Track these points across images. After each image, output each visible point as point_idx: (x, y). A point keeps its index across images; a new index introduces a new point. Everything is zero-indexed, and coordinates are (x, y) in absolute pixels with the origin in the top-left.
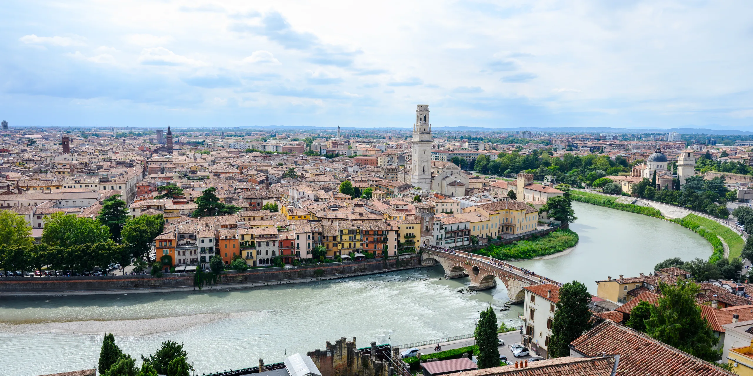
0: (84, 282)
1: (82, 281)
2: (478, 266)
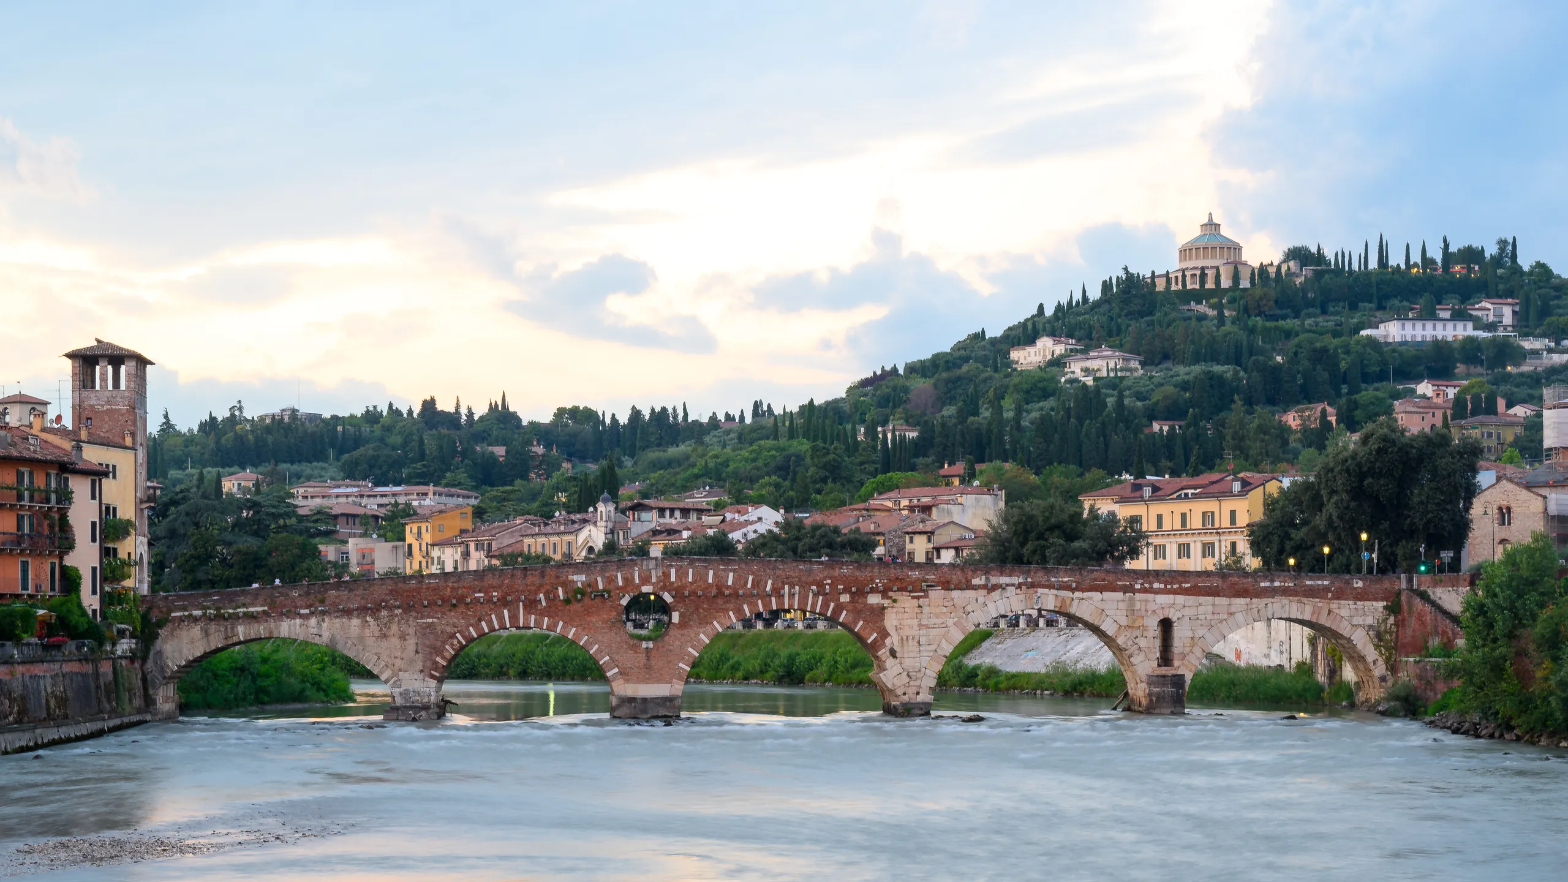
2: (664, 588)
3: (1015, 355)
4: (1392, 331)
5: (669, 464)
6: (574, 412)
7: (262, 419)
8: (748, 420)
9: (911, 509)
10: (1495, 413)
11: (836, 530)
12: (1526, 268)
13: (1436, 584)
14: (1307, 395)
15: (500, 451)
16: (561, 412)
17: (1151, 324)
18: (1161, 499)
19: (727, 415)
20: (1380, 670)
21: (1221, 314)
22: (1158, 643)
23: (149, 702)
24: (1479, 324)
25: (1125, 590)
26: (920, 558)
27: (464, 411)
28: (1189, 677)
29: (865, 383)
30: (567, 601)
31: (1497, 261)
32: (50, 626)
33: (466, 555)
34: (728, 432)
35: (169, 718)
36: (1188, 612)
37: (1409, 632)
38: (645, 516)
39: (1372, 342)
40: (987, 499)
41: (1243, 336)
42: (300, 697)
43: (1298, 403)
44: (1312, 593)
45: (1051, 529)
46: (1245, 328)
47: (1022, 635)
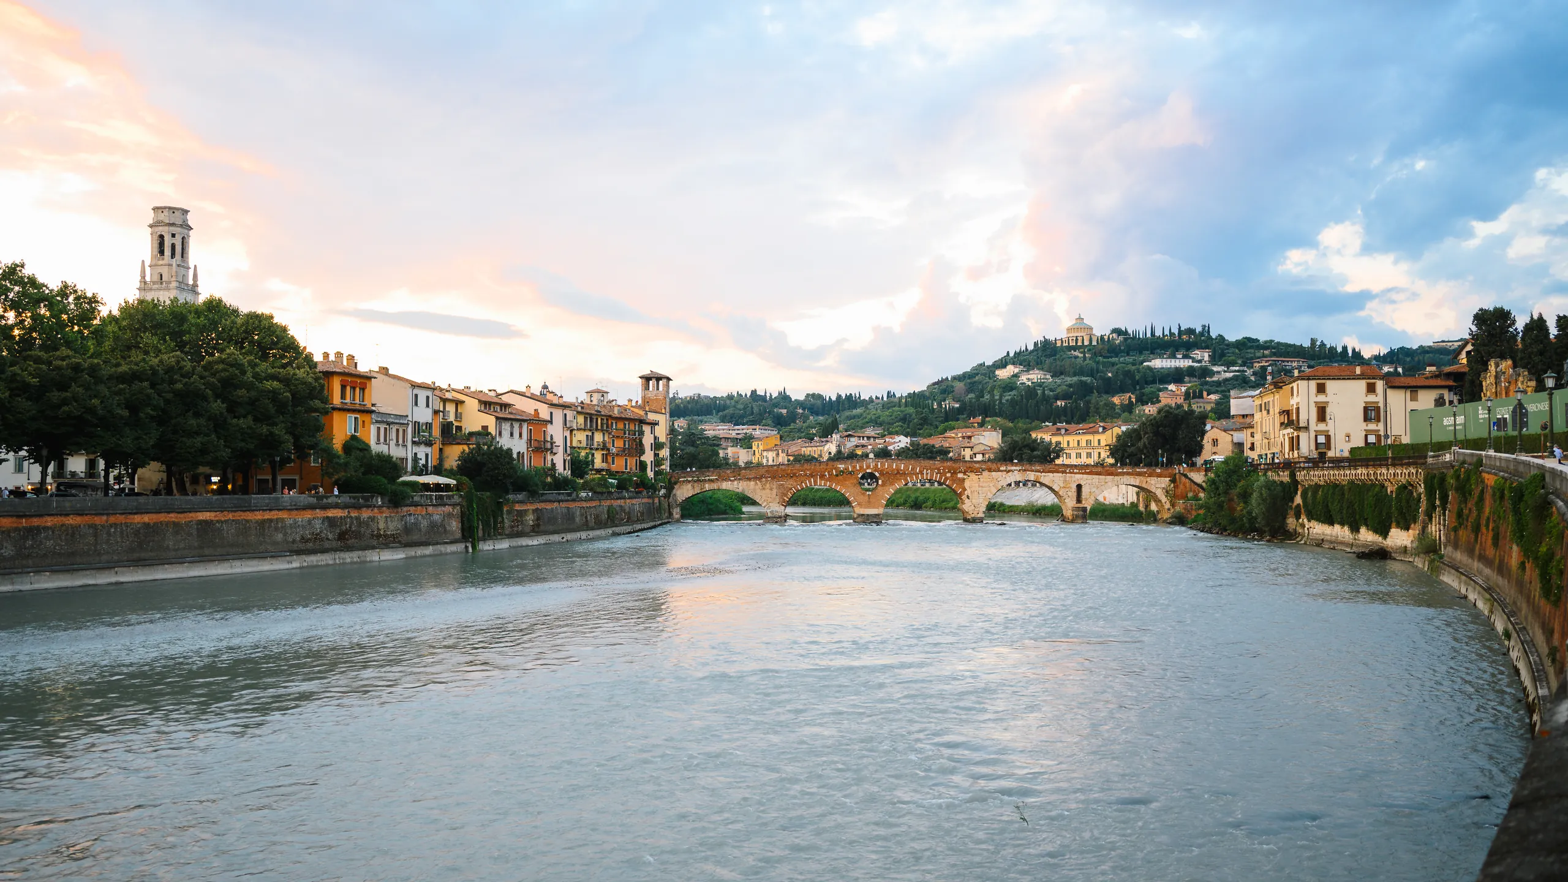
0: (188, 524)
1: (183, 518)
2: (876, 471)
3: (998, 372)
4: (1158, 363)
5: (854, 417)
6: (813, 395)
7: (686, 398)
8: (885, 399)
9: (963, 437)
10: (1202, 398)
11: (933, 446)
12: (1214, 337)
13: (1190, 471)
14: (1122, 390)
15: (784, 411)
16: (808, 395)
17: (1055, 360)
18: (1069, 434)
19: (876, 397)
20: (1167, 506)
21: (1085, 355)
22: (1075, 494)
23: (671, 514)
24: (1194, 360)
25: (1063, 472)
26: (968, 458)
27: (768, 395)
28: (1089, 508)
29: (934, 384)
30: (837, 475)
31: (1202, 334)
32: (637, 484)
33: (778, 455)
34: (878, 404)
35: (678, 521)
36: (1090, 482)
37: (1180, 490)
38: (852, 439)
39: (1148, 367)
40: (994, 433)
41: (1094, 365)
42: (725, 513)
43: (1118, 393)
44: (1139, 474)
45: (1025, 446)
46: (1095, 362)
47: (1013, 489)
